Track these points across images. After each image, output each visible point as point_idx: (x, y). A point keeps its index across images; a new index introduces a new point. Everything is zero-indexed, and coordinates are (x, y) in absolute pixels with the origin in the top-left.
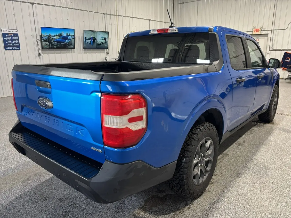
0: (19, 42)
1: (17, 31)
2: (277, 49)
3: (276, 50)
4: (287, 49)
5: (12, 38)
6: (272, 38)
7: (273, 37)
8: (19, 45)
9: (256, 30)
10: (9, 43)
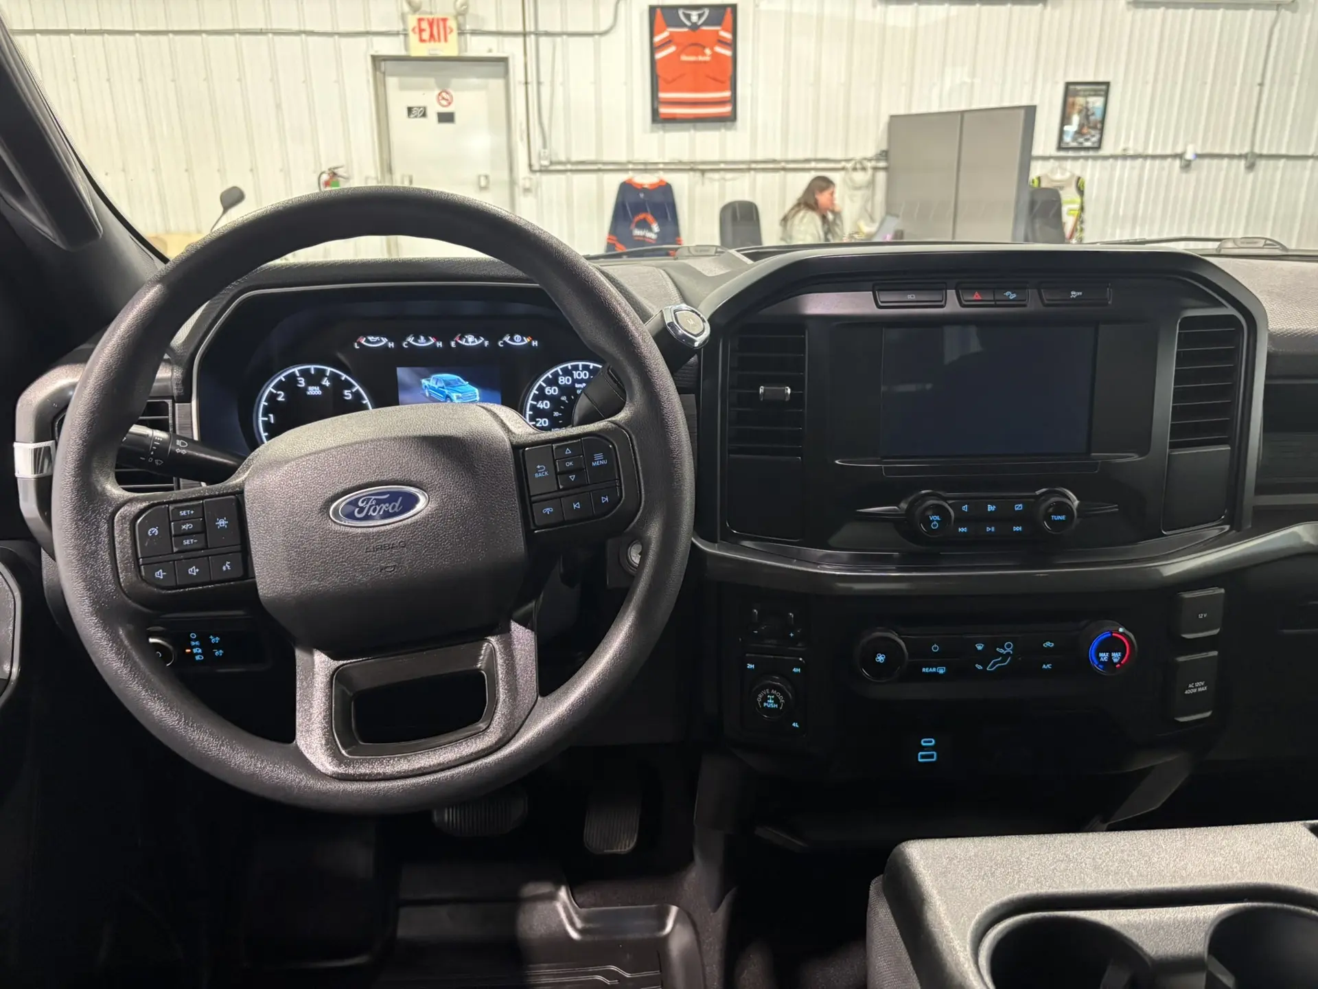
2: (574, 159)
3: (569, 167)
4: (629, 162)
6: (533, 88)
7: (539, 83)
9: (425, 25)
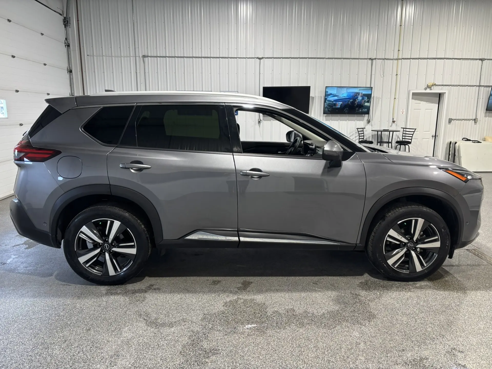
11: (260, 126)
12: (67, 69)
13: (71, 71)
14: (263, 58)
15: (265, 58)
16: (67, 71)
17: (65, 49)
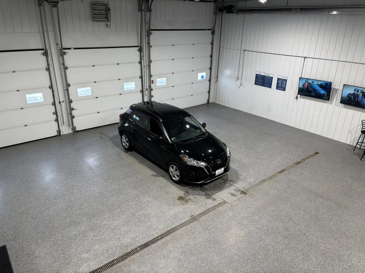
0: (286, 86)
1: (287, 77)
5: (282, 82)
8: (285, 88)
10: (280, 85)
11: (297, 101)
12: (210, 56)
13: (211, 56)
14: (306, 58)
15: (308, 58)
16: (209, 57)
17: (211, 46)
